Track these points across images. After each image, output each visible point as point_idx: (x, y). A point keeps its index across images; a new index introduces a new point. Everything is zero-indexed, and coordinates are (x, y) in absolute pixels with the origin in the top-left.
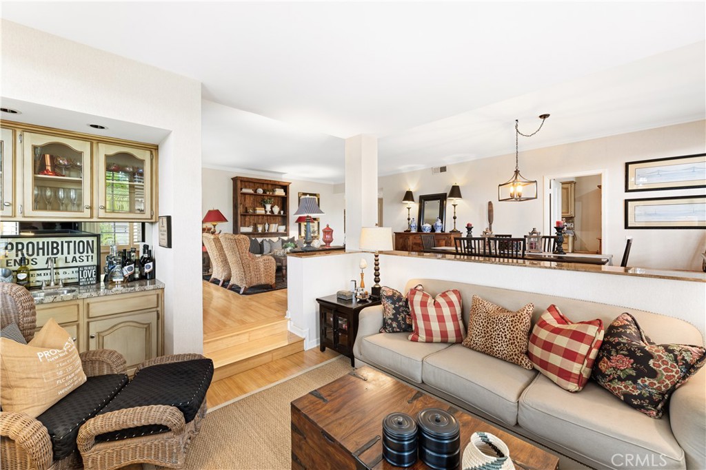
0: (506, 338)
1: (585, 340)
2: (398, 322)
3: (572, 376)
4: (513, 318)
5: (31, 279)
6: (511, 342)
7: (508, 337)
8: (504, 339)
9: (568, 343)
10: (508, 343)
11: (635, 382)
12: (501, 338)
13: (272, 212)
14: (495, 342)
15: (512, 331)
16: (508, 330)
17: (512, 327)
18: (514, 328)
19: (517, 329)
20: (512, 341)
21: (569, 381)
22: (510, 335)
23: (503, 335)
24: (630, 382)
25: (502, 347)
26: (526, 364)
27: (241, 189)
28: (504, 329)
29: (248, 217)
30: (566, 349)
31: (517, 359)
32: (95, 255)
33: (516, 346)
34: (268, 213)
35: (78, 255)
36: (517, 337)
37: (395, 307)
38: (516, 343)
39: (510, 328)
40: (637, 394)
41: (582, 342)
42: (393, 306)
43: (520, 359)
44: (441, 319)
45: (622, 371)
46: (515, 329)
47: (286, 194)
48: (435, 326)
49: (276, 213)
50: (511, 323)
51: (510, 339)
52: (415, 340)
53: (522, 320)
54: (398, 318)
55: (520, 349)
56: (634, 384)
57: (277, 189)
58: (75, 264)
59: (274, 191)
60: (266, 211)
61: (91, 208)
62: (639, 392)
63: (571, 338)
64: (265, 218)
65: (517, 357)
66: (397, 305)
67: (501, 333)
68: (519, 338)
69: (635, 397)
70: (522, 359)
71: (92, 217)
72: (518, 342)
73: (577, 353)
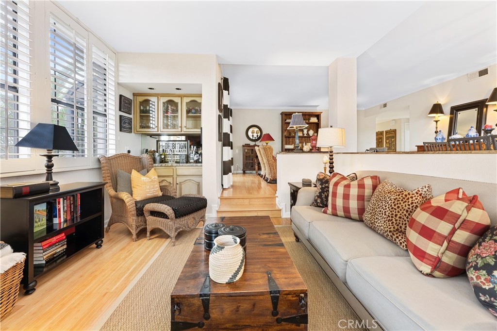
0: (385, 214)
1: (446, 217)
2: (322, 199)
3: (427, 256)
4: (397, 197)
5: (166, 159)
6: (389, 218)
7: (387, 213)
8: (383, 215)
9: (428, 219)
10: (386, 219)
11: (490, 273)
12: (381, 215)
13: (308, 134)
14: (377, 218)
15: (392, 208)
16: (389, 208)
17: (393, 205)
18: (395, 205)
19: (398, 207)
20: (391, 219)
21: (422, 261)
22: (389, 212)
23: (384, 211)
24: (484, 272)
25: (381, 224)
26: (401, 243)
27: (285, 120)
28: (386, 206)
29: (292, 138)
30: (423, 225)
31: (392, 237)
32: (186, 150)
33: (392, 223)
34: (305, 135)
35: (181, 149)
36: (396, 215)
37: (322, 187)
38: (394, 220)
39: (391, 206)
40: (487, 288)
41: (442, 220)
42: (321, 186)
43: (394, 237)
44: (346, 197)
45: (482, 258)
46: (396, 207)
47: (318, 121)
48: (340, 202)
49: (311, 135)
50: (393, 201)
51: (389, 216)
52: (325, 212)
53: (408, 199)
54: (322, 196)
55: (396, 227)
56: (489, 275)
57: (311, 118)
58: (179, 153)
59: (309, 119)
60: (303, 134)
61: (181, 127)
62: (492, 286)
63: (431, 214)
64: (303, 139)
65: (391, 234)
66: (323, 186)
67: (382, 210)
68: (399, 216)
69: (485, 292)
70: (397, 237)
71: (181, 131)
72: (396, 220)
73: (435, 232)
